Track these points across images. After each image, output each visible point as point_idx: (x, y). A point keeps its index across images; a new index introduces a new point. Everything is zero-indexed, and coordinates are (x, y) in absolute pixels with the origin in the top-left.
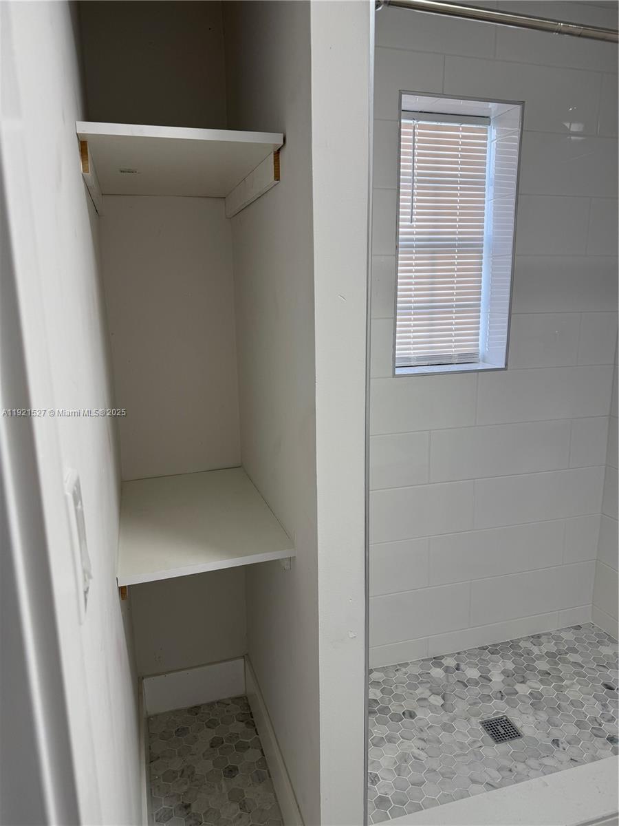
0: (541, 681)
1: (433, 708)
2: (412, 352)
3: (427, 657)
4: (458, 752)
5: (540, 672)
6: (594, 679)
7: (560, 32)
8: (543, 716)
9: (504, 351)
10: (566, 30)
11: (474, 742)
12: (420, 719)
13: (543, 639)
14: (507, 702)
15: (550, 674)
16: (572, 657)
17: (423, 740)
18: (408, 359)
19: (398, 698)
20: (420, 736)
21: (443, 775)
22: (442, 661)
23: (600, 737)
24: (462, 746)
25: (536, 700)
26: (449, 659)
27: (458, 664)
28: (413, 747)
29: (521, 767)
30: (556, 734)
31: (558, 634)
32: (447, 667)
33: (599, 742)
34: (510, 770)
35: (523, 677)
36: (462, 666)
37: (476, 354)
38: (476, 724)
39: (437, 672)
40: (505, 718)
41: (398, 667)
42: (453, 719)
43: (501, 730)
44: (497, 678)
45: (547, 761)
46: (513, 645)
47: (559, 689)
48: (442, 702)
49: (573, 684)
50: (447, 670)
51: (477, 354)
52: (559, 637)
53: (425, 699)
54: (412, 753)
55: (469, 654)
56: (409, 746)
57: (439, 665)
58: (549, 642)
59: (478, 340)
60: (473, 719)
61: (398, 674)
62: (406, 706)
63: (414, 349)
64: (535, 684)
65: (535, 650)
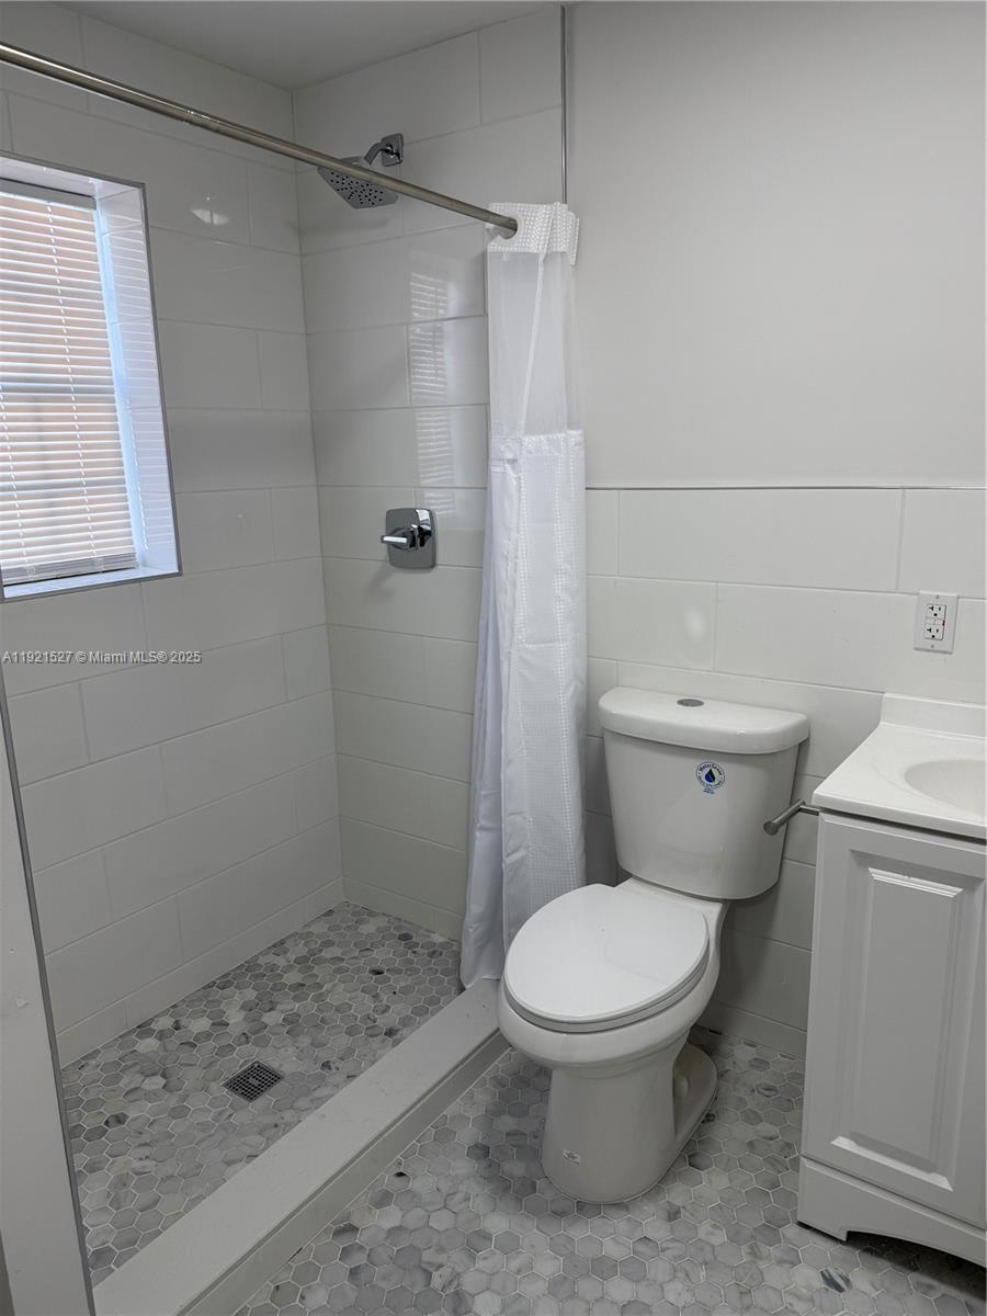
0: (296, 998)
1: (151, 1096)
2: (26, 559)
3: (125, 1031)
4: (201, 1136)
5: (291, 988)
6: (358, 970)
7: (191, 122)
8: (305, 1041)
9: (174, 547)
10: (196, 119)
11: (220, 1113)
12: (135, 1119)
13: (289, 944)
14: (256, 1044)
15: (304, 985)
16: (328, 953)
17: (146, 1144)
18: (21, 571)
19: (92, 1105)
20: (139, 1141)
21: (184, 1176)
22: (152, 1026)
23: (376, 1035)
24: (204, 1127)
25: (292, 1023)
26: (161, 1019)
27: (177, 1022)
28: (132, 1160)
29: (288, 1115)
30: (324, 1055)
31: (307, 930)
32: (161, 1031)
33: (375, 1043)
34: (276, 1126)
35: (271, 1002)
36: (183, 1021)
37: (130, 557)
38: (218, 1089)
39: (148, 1045)
40: (256, 1065)
41: (84, 1062)
42: (185, 1098)
43: (252, 1083)
44: (236, 1018)
45: (318, 1094)
46: (251, 966)
47: (320, 998)
48: (164, 1081)
49: (334, 985)
50: (161, 1035)
51: (133, 555)
52: (310, 934)
53: (136, 1089)
54: (133, 1170)
55: (190, 1001)
56: (125, 1163)
57: (150, 1033)
58: (297, 945)
59: (130, 534)
60: (214, 1086)
61: (84, 1072)
62: (108, 1111)
63: (29, 554)
64: (288, 1005)
65: (281, 961)
